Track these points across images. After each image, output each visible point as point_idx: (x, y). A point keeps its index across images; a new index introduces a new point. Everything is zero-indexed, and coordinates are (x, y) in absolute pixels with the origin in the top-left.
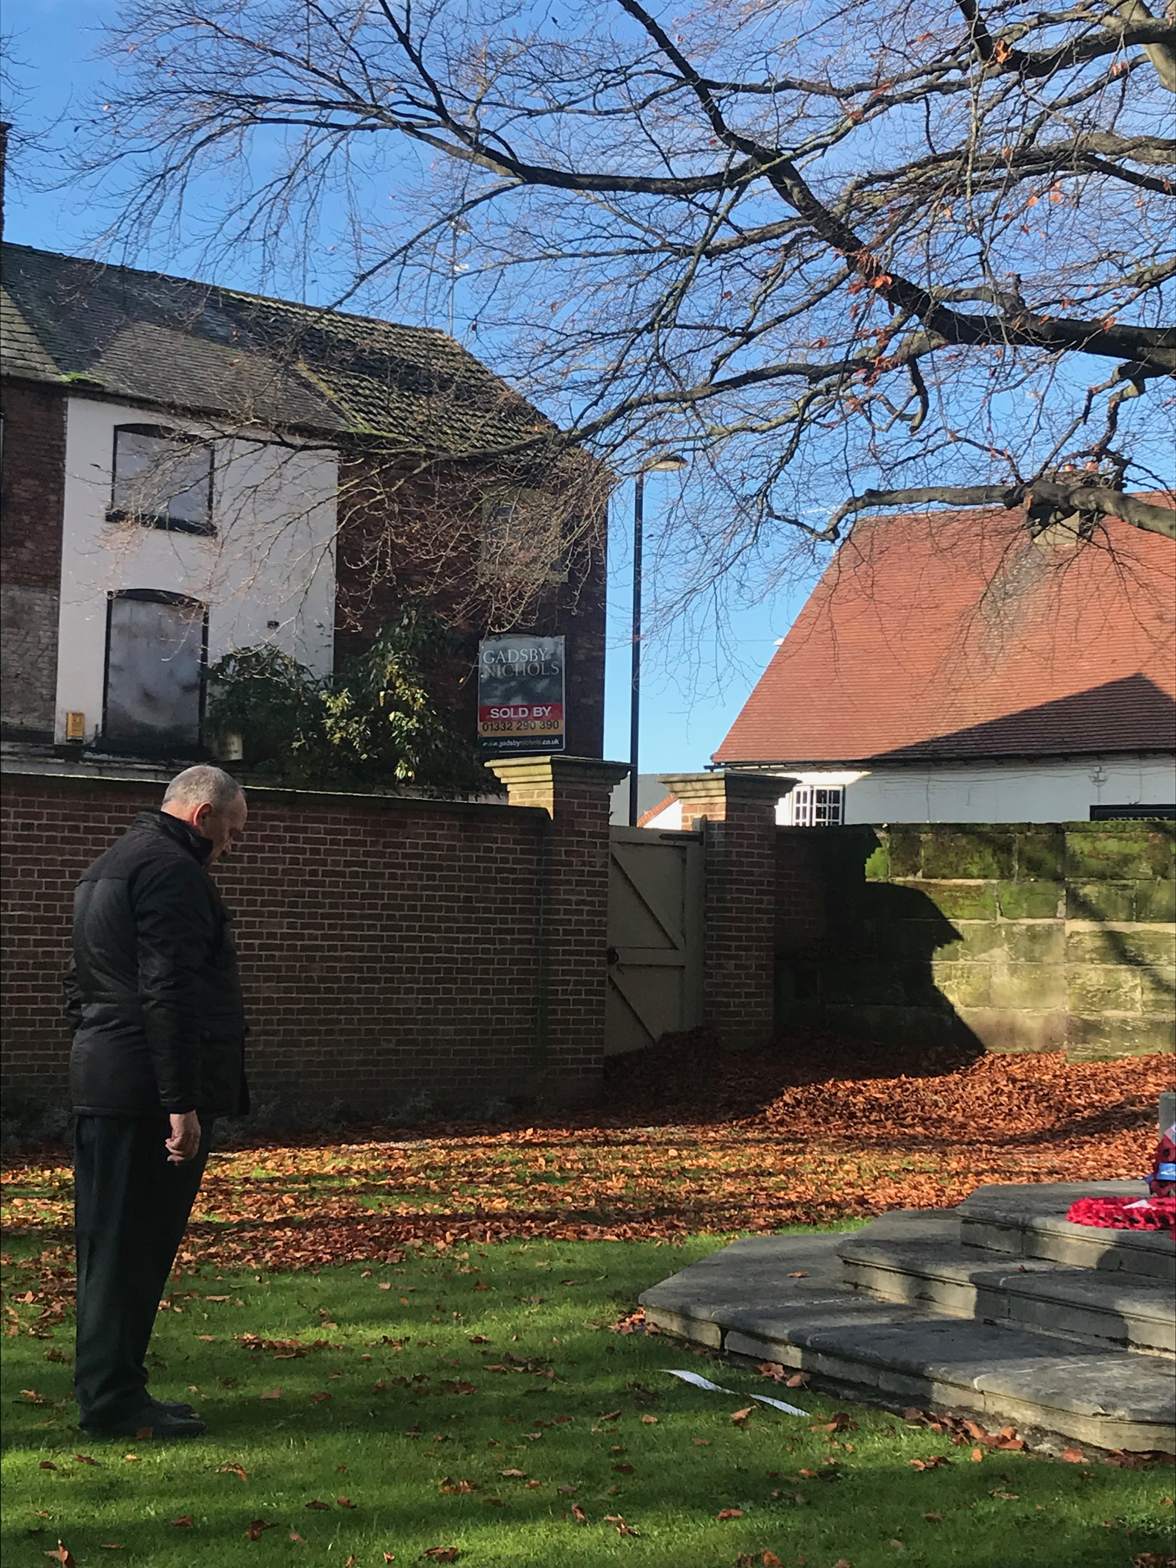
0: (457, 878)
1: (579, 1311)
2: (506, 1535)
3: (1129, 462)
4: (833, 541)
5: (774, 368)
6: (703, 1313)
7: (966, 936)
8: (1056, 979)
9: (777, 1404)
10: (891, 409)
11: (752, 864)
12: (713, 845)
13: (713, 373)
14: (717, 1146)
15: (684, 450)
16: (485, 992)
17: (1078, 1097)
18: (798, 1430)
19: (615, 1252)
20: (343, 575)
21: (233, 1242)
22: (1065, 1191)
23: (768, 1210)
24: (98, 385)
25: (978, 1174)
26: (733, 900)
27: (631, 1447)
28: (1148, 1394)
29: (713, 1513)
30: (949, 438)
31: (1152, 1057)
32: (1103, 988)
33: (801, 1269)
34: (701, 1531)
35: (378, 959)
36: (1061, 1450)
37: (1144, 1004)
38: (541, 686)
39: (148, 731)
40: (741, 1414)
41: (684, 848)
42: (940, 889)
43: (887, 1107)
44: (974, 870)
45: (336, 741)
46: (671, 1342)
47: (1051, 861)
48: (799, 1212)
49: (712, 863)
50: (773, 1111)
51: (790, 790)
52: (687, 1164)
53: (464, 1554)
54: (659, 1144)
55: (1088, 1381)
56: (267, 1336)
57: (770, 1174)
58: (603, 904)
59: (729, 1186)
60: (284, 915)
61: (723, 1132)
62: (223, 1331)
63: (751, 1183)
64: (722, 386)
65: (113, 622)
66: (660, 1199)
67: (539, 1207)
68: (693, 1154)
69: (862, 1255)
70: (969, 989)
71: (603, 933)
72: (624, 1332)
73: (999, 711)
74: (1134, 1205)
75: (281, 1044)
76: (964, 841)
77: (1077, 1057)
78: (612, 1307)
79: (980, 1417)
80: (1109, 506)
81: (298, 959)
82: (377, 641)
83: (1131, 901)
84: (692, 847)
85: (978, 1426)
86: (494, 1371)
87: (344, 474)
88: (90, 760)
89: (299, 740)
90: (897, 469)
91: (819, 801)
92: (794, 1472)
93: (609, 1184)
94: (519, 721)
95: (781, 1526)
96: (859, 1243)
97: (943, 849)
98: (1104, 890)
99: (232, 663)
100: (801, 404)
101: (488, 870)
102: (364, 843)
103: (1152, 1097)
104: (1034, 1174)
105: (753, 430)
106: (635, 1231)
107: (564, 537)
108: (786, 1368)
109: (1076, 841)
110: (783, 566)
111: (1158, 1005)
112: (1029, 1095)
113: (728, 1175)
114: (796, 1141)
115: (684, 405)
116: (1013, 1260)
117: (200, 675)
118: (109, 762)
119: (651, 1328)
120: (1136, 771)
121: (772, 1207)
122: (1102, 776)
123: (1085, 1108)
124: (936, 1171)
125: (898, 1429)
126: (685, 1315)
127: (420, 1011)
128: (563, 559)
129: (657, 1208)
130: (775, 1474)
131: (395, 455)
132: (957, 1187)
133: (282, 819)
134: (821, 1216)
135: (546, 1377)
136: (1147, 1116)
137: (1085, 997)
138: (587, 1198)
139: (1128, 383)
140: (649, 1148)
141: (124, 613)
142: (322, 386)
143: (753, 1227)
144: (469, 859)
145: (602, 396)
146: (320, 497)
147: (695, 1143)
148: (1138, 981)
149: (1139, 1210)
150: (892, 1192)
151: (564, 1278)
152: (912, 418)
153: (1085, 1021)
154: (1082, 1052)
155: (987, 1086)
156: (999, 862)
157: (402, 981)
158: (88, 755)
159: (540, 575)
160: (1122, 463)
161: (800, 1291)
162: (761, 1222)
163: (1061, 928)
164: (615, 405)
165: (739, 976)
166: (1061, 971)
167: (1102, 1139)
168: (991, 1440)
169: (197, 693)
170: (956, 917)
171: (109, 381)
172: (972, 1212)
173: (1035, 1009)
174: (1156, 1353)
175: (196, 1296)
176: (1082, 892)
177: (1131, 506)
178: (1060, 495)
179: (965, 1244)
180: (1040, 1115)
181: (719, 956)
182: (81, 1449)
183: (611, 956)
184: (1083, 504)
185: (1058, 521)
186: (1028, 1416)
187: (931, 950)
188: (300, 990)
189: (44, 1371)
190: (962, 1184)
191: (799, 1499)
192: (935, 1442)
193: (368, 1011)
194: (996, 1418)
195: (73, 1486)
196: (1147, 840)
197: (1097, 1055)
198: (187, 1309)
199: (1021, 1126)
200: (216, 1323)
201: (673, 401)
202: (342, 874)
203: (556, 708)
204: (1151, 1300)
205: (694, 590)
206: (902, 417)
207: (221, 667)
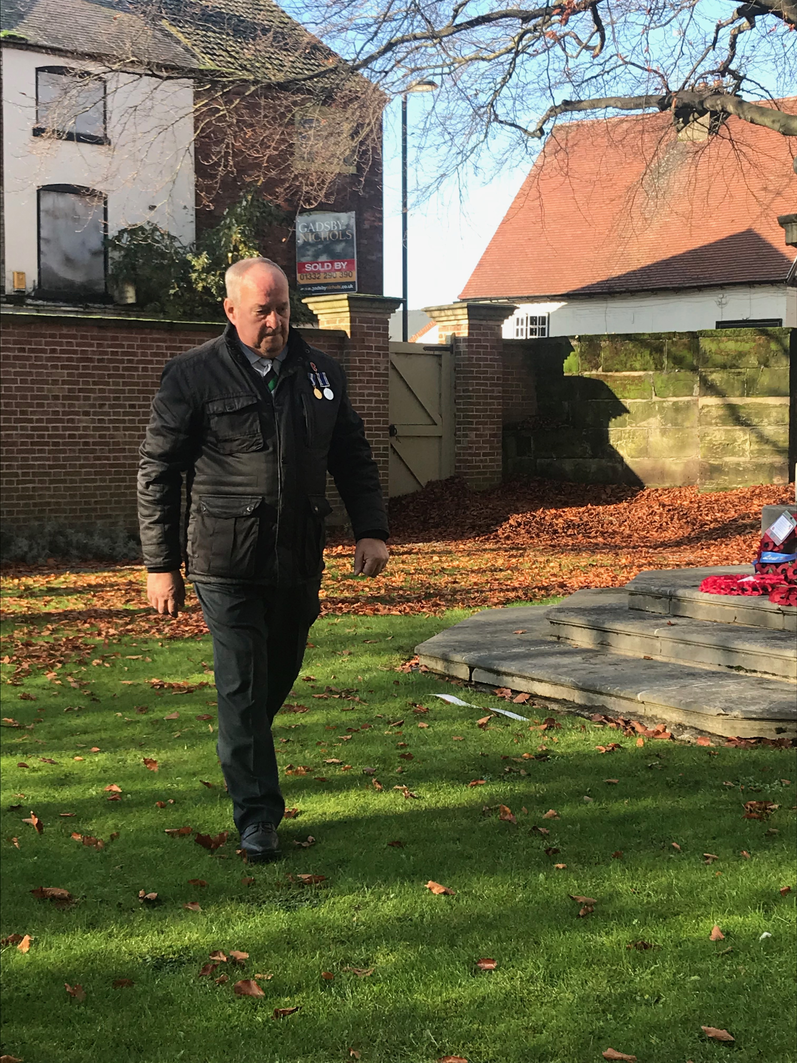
1: (376, 659)
2: (329, 800)
3: (744, 77)
4: (540, 138)
5: (497, 13)
6: (457, 657)
7: (631, 410)
8: (693, 438)
9: (507, 714)
10: (579, 42)
11: (486, 366)
12: (459, 353)
13: (455, 17)
14: (465, 554)
15: (435, 74)
17: (707, 515)
18: (521, 730)
19: (399, 621)
20: (200, 170)
21: (143, 621)
22: (699, 573)
23: (499, 592)
24: (23, 39)
25: (640, 566)
26: (473, 391)
27: (411, 743)
28: (754, 701)
29: (466, 782)
30: (620, 62)
31: (756, 488)
32: (724, 442)
33: (522, 628)
34: (458, 793)
36: (696, 738)
37: (752, 452)
38: (339, 248)
39: (70, 284)
40: (483, 720)
41: (440, 356)
42: (615, 379)
43: (579, 526)
44: (637, 365)
45: (200, 289)
46: (437, 677)
47: (689, 357)
48: (520, 593)
49: (459, 366)
50: (503, 530)
51: (512, 314)
52: (445, 565)
53: (301, 812)
54: (427, 553)
55: (714, 693)
56: (168, 680)
57: (501, 570)
58: (386, 395)
59: (474, 579)
61: (470, 545)
62: (138, 677)
63: (488, 576)
64: (459, 28)
65: (42, 208)
66: (428, 588)
67: (347, 595)
68: (449, 559)
69: (562, 617)
70: (634, 445)
71: (387, 415)
72: (406, 671)
73: (655, 257)
74: (744, 580)
76: (631, 346)
77: (706, 489)
78: (398, 656)
79: (640, 718)
80: (730, 108)
82: (225, 218)
83: (743, 382)
84: (446, 355)
85: (641, 724)
86: (320, 698)
87: (197, 96)
88: (31, 305)
89: (174, 288)
90: (584, 85)
91: (532, 324)
92: (519, 756)
93: (394, 579)
94: (325, 272)
95: (511, 789)
96: (560, 610)
97: (617, 352)
98: (725, 376)
99: (126, 235)
100: (516, 39)
103: (756, 514)
104: (677, 565)
105: (483, 59)
106: (412, 608)
107: (353, 138)
108: (513, 691)
109: (706, 343)
110: (505, 157)
111: (761, 452)
112: (674, 515)
113: (473, 572)
114: (518, 549)
115: (435, 41)
116: (663, 618)
117: (103, 244)
118: (44, 306)
119: (423, 668)
120: (748, 297)
121: (502, 590)
122: (724, 301)
123: (711, 522)
124: (611, 565)
125: (588, 726)
126: (446, 659)
128: (352, 156)
129: (426, 593)
130: (506, 758)
131: (233, 82)
132: (626, 574)
133: (164, 341)
134: (535, 596)
135: (353, 700)
136: (752, 526)
137: (712, 449)
138: (379, 588)
139: (744, 20)
140: (420, 556)
141: (49, 200)
142: (180, 36)
143: (490, 604)
145: (376, 33)
146: (182, 113)
147: (450, 552)
148: (748, 437)
149: (748, 583)
150: (582, 579)
151: (365, 639)
152: (594, 48)
153: (711, 465)
154: (709, 485)
155: (645, 510)
156: (654, 359)
158: (29, 301)
159: (336, 168)
160: (739, 79)
161: (522, 643)
162: (496, 600)
163: (696, 403)
164: (385, 42)
165: (478, 442)
166: (696, 432)
167: (723, 542)
168: (648, 734)
169: (102, 258)
170: (626, 398)
171: (31, 36)
172: (636, 588)
173: (678, 458)
174: (759, 675)
175: (119, 657)
176: (710, 378)
177: (745, 107)
178: (697, 101)
179: (631, 609)
180: (681, 527)
181: (464, 429)
182: (45, 754)
183: (392, 430)
184: (712, 106)
185: (695, 120)
186: (674, 717)
187: (609, 420)
189: (19, 707)
190: (629, 573)
191: (523, 773)
192: (612, 735)
194: (652, 719)
195: (40, 778)
196: (755, 341)
197: (720, 487)
198: (113, 665)
199: (669, 535)
200: (133, 673)
201: (427, 38)
203: (350, 263)
204: (756, 640)
205: (445, 175)
206: (587, 48)
207: (118, 238)
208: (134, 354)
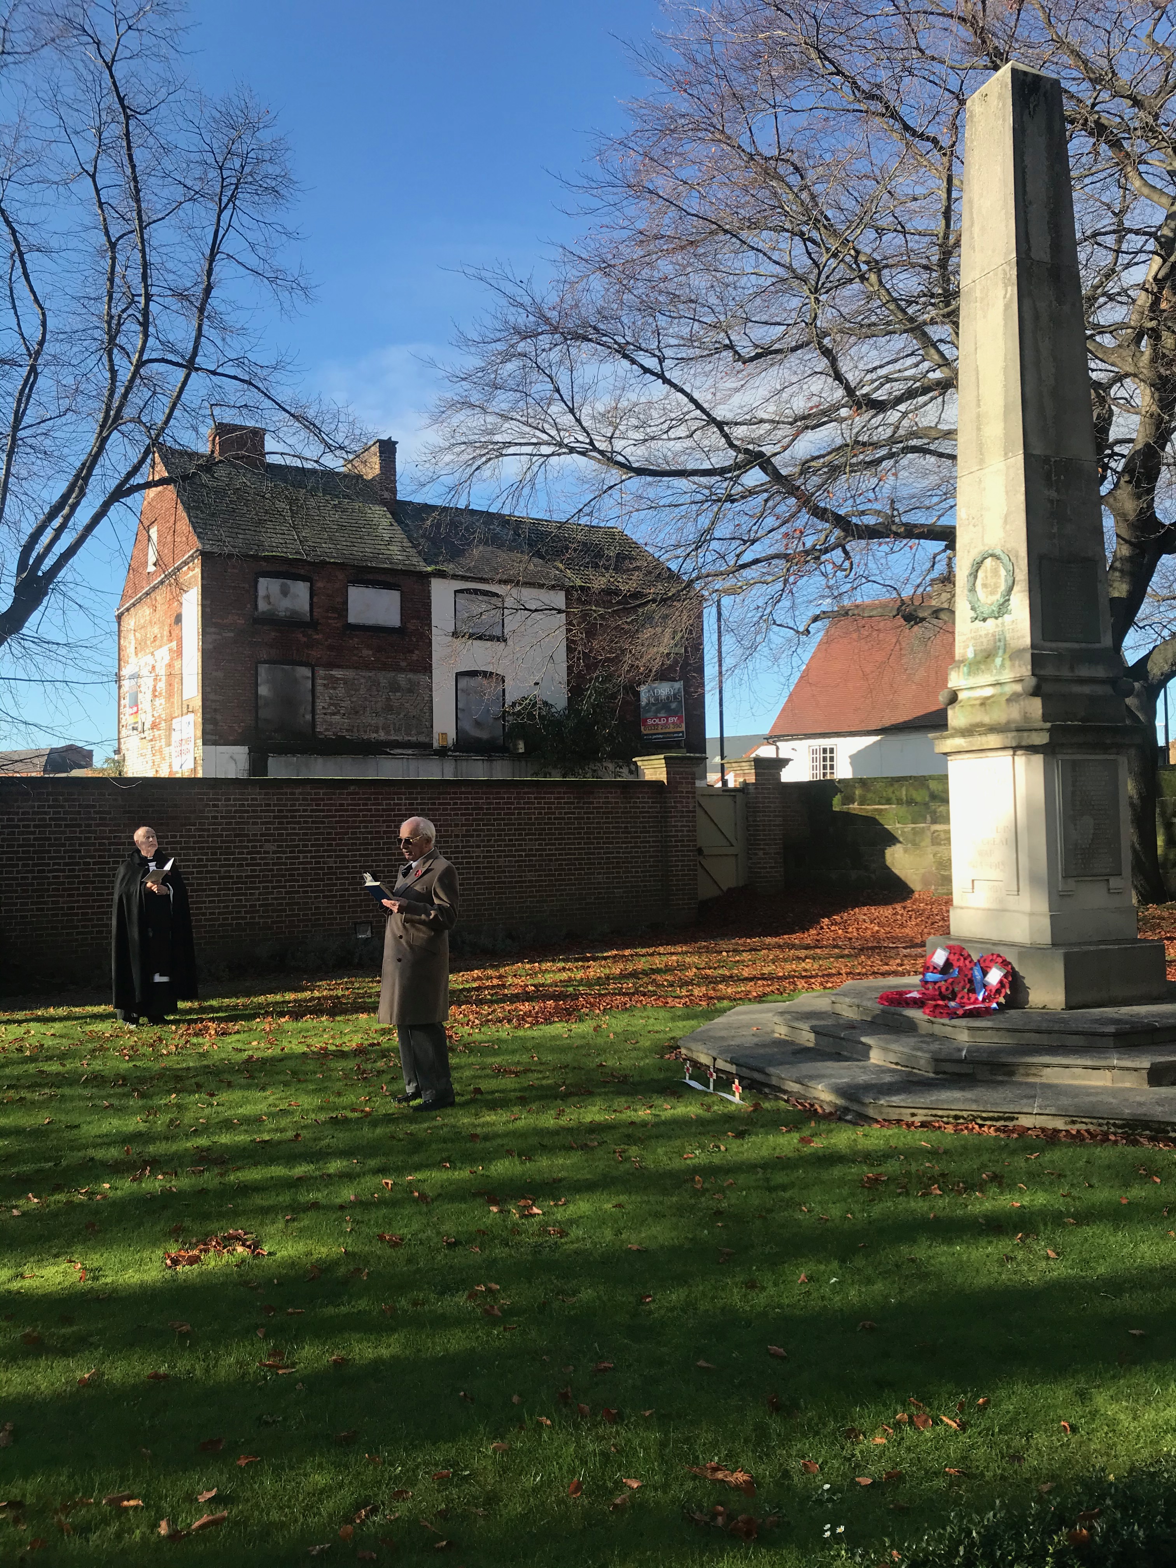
0: (620, 817)
4: (808, 635)
5: (766, 556)
8: (927, 854)
10: (835, 566)
11: (770, 803)
12: (749, 794)
13: (737, 561)
16: (637, 872)
17: (937, 915)
24: (446, 571)
26: (761, 821)
35: (583, 859)
38: (672, 706)
39: (478, 740)
41: (734, 796)
42: (867, 811)
44: (885, 800)
47: (922, 795)
49: (749, 802)
58: (694, 826)
60: (536, 840)
65: (458, 688)
71: (695, 840)
75: (538, 902)
76: (880, 786)
81: (544, 860)
84: (739, 796)
88: (450, 756)
91: (823, 753)
94: (662, 725)
97: (867, 792)
99: (518, 705)
101: (635, 812)
102: (573, 803)
109: (935, 784)
117: (502, 711)
118: (460, 756)
127: (605, 883)
137: (942, 863)
141: (464, 682)
144: (626, 808)
152: (845, 570)
153: (942, 875)
154: (941, 890)
156: (897, 796)
157: (595, 869)
158: (450, 753)
163: (929, 828)
165: (766, 858)
166: (929, 850)
169: (501, 721)
171: (451, 568)
173: (916, 870)
176: (938, 810)
179: (833, 1013)
181: (755, 849)
183: (700, 851)
188: (546, 876)
193: (580, 884)
202: (564, 819)
203: (680, 718)
207: (512, 707)
208: (512, 803)
